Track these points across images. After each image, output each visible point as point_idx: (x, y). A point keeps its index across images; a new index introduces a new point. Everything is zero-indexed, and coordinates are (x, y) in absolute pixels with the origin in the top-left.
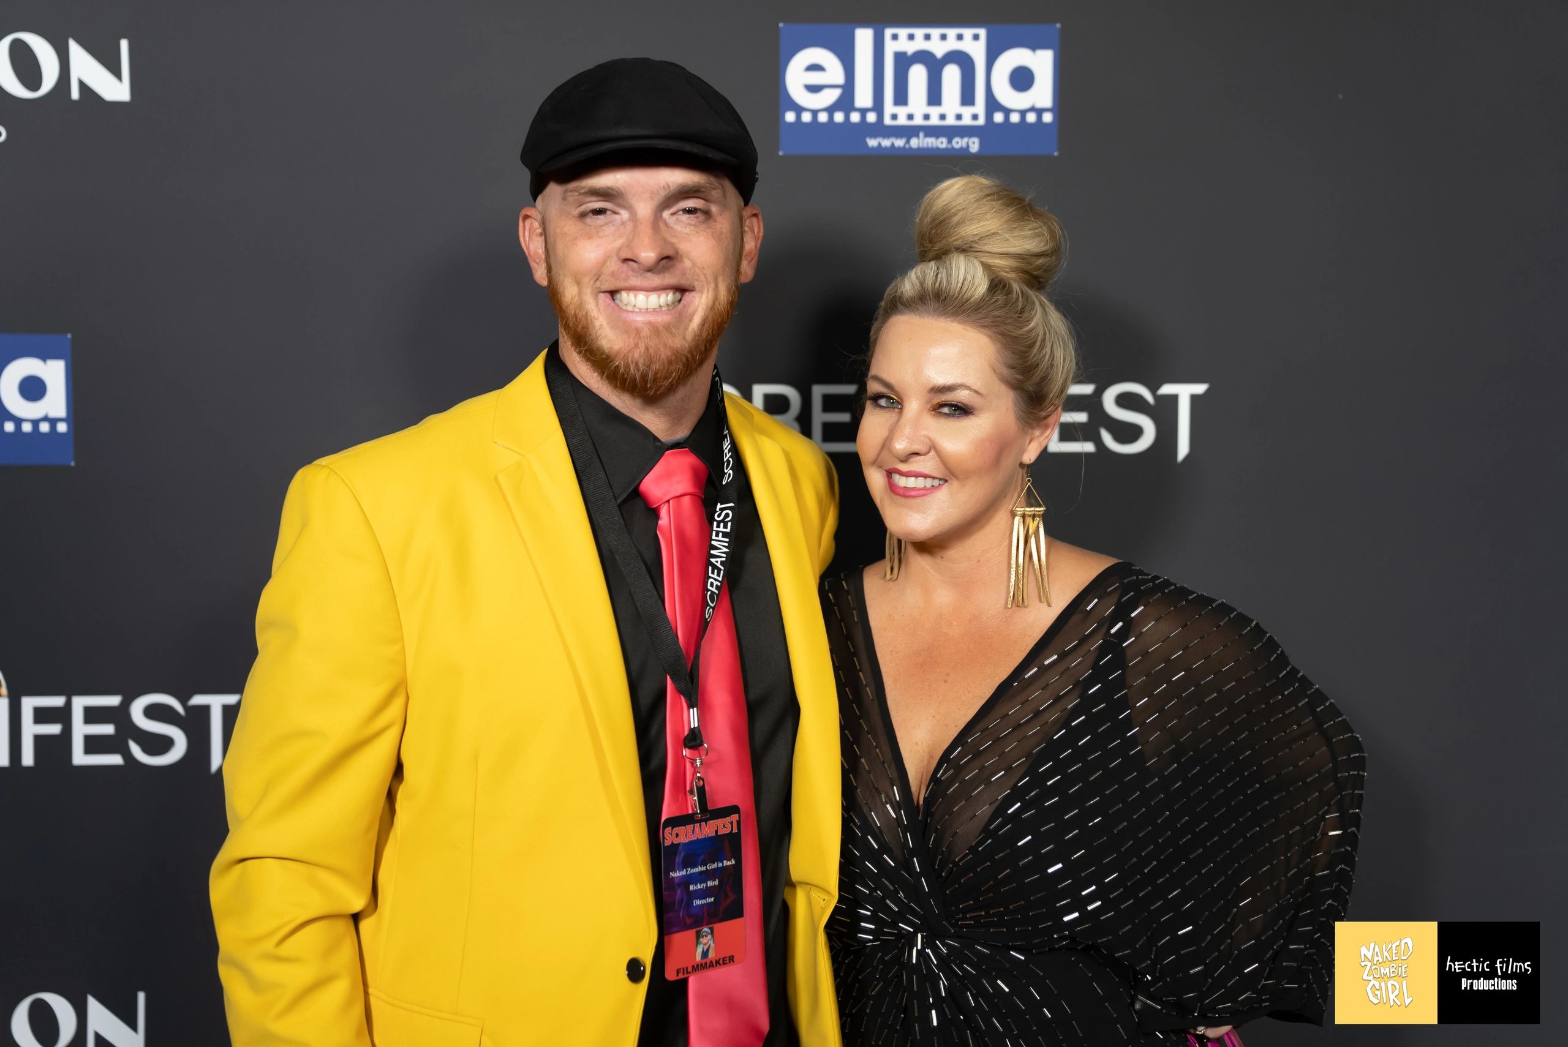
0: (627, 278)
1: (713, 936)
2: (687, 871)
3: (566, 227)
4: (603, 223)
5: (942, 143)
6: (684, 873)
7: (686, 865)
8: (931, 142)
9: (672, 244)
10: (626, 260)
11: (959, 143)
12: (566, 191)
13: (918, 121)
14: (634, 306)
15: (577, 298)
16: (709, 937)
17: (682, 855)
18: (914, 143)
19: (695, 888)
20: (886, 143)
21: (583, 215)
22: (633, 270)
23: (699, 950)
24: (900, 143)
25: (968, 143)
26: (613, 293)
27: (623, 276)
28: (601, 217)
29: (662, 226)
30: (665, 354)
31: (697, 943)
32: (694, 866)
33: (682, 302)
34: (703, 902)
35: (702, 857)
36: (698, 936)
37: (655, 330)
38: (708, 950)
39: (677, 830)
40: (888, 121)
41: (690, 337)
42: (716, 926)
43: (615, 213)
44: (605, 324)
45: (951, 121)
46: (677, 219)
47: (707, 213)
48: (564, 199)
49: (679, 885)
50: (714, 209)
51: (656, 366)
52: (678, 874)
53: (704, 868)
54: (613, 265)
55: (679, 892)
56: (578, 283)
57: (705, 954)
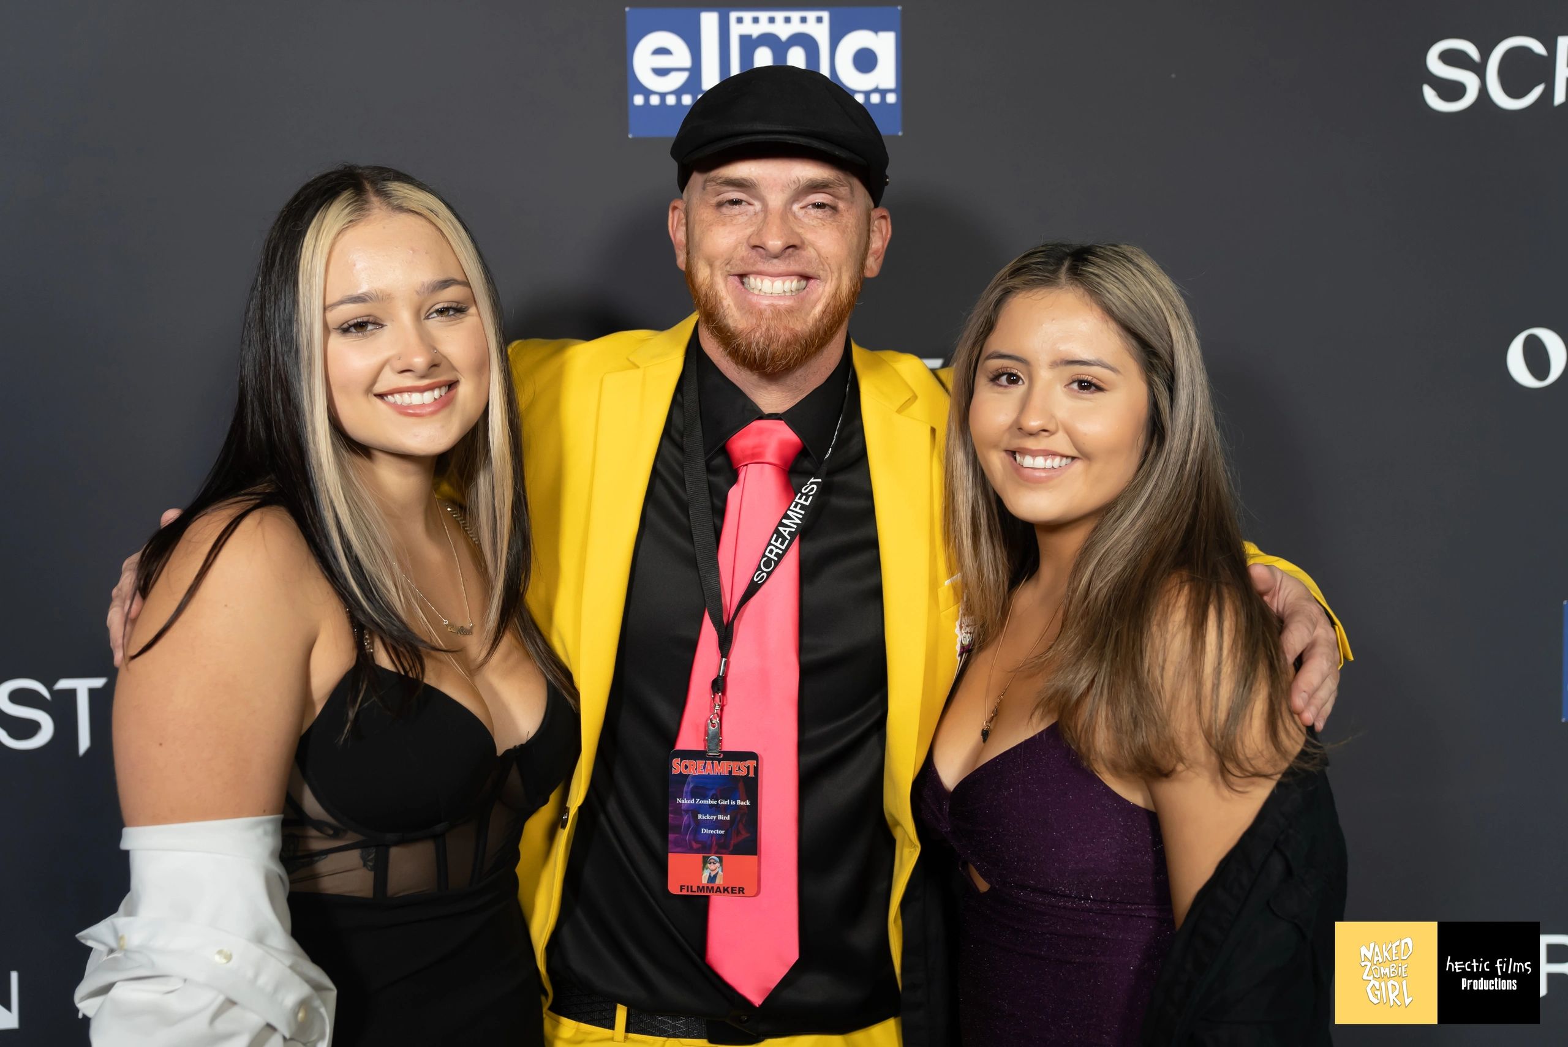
1: (721, 865)
3: (705, 214)
4: (737, 213)
6: (693, 801)
7: (695, 795)
9: (799, 235)
10: (755, 247)
12: (706, 181)
15: (708, 279)
16: (718, 865)
17: (691, 786)
19: (704, 818)
21: (720, 205)
22: (762, 257)
23: (706, 874)
26: (742, 276)
27: (752, 261)
28: (737, 207)
29: (791, 217)
31: (704, 867)
32: (705, 798)
33: (807, 289)
34: (712, 832)
35: (713, 792)
36: (705, 861)
37: (777, 313)
38: (715, 876)
39: (686, 762)
41: (811, 322)
43: (750, 204)
44: (732, 304)
46: (806, 213)
47: (834, 208)
48: (704, 187)
49: (687, 811)
50: (841, 205)
51: (774, 347)
52: (686, 802)
53: (715, 802)
54: (745, 252)
56: (711, 266)
57: (712, 879)
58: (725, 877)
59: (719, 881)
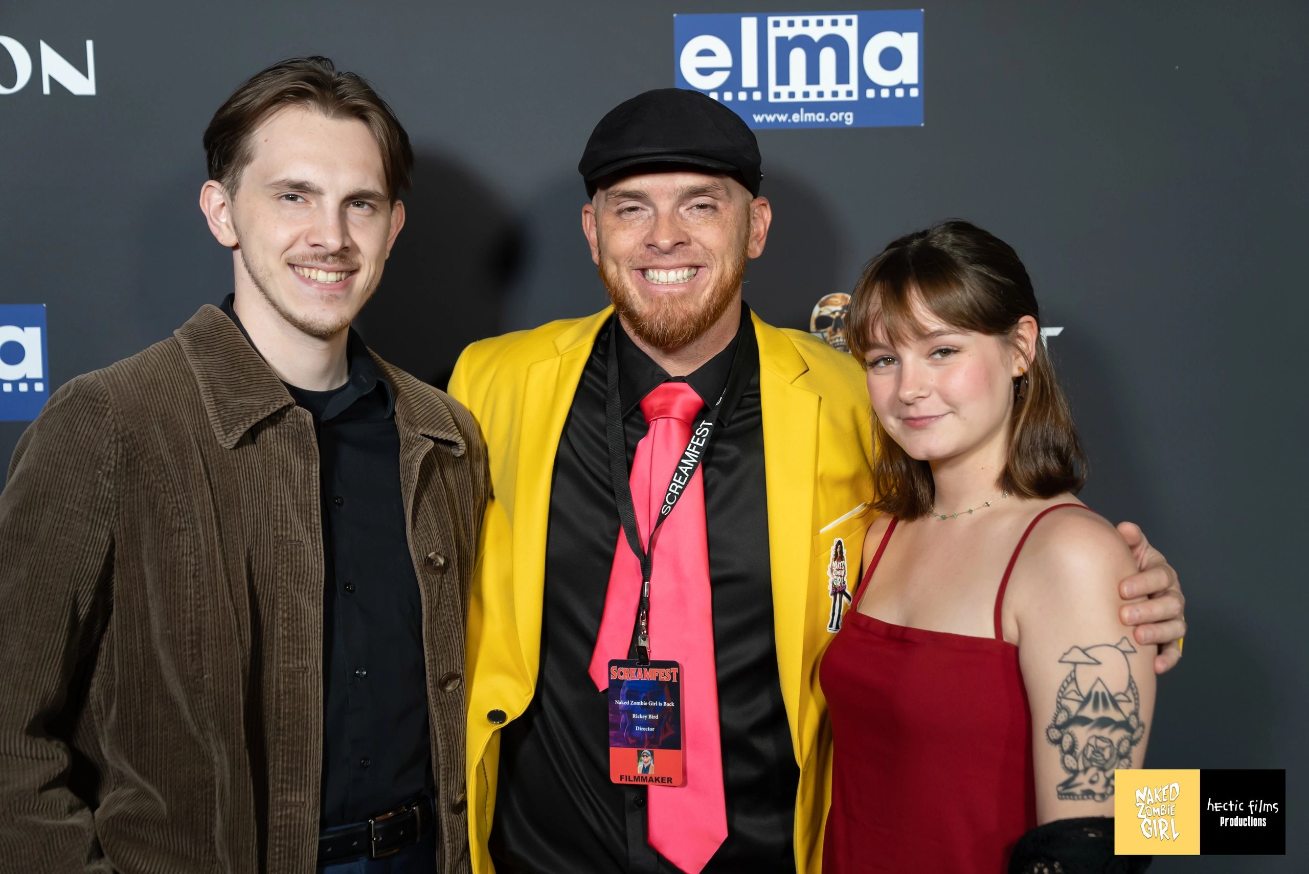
0: (651, 260)
1: (653, 758)
2: (630, 703)
3: (609, 220)
4: (634, 218)
5: (820, 117)
6: (628, 703)
7: (629, 697)
8: (810, 117)
9: (685, 233)
10: (649, 246)
11: (835, 117)
12: (607, 195)
13: (799, 98)
14: (658, 280)
15: (616, 275)
16: (650, 758)
17: (626, 689)
18: (796, 118)
19: (638, 717)
20: (771, 118)
21: (620, 212)
22: (656, 254)
23: (640, 766)
24: (782, 118)
25: (843, 117)
26: (644, 270)
27: (649, 257)
28: (634, 213)
29: (678, 219)
30: (680, 316)
31: (639, 760)
32: (637, 700)
33: (697, 276)
34: (644, 729)
35: (643, 695)
36: (640, 754)
37: (673, 299)
38: (648, 767)
39: (621, 669)
40: (772, 99)
41: (702, 304)
42: (656, 751)
43: (643, 209)
44: (637, 293)
45: (828, 97)
46: (691, 213)
47: (714, 208)
48: (606, 200)
49: (623, 711)
50: (720, 204)
51: (672, 327)
52: (622, 703)
53: (646, 703)
54: (643, 251)
55: (623, 717)
56: (617, 264)
57: (646, 770)
58: (656, 769)
59: (651, 772)
